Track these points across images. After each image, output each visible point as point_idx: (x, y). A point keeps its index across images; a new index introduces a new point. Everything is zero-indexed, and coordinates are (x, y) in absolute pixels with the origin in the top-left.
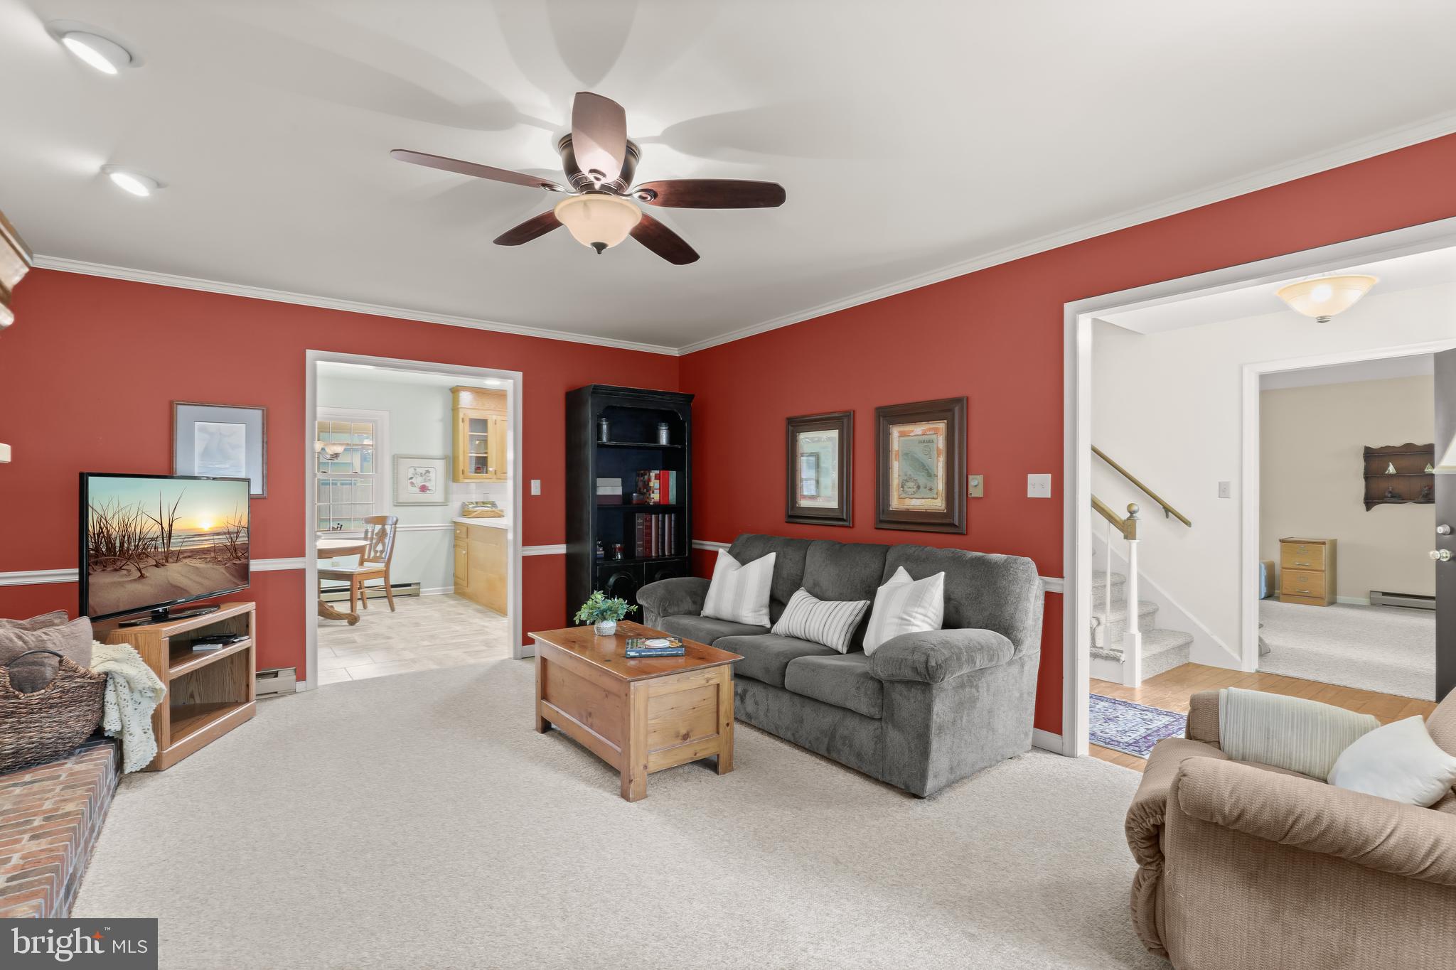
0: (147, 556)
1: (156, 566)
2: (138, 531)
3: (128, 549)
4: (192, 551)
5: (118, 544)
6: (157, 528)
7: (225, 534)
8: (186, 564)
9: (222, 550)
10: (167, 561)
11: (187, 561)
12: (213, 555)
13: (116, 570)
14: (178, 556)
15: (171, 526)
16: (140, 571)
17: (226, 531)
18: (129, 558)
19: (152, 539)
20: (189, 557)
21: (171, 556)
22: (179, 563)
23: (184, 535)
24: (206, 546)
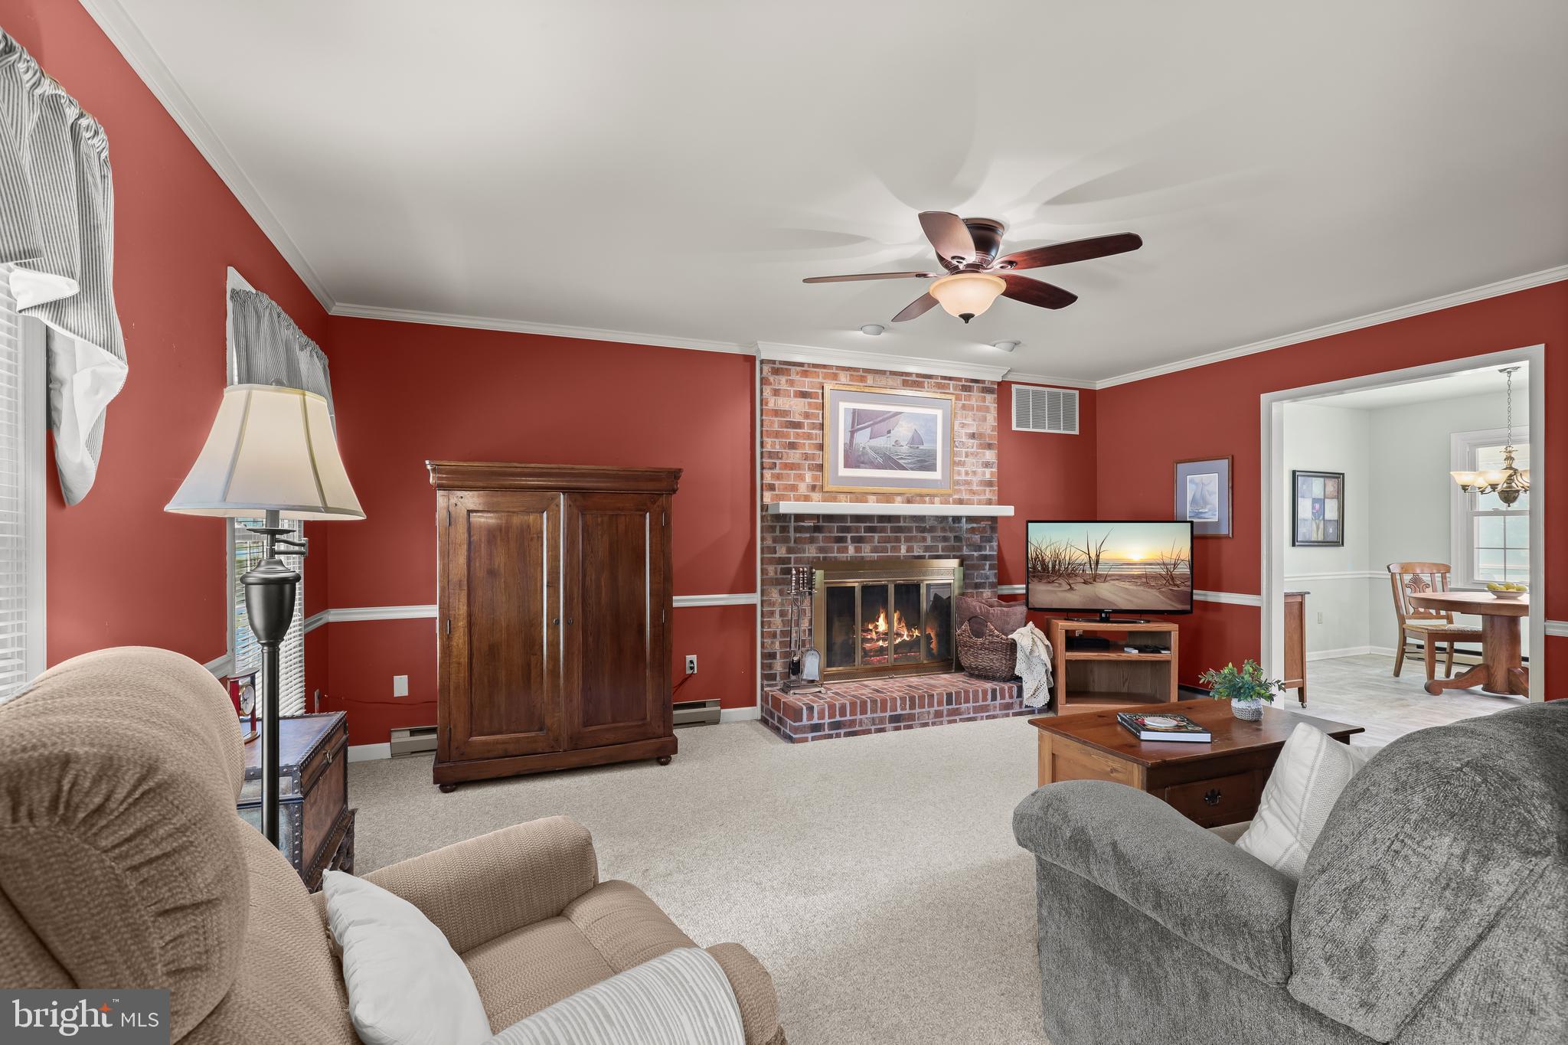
0: (1076, 576)
1: (1084, 583)
2: (1067, 558)
3: (1059, 570)
4: (1120, 575)
5: (1050, 566)
6: (1085, 558)
7: (1159, 564)
8: (1114, 585)
9: (1156, 577)
10: (1095, 581)
11: (1116, 582)
12: (1144, 580)
13: (1049, 582)
14: (1105, 578)
15: (1098, 556)
16: (1070, 585)
17: (1160, 561)
18: (1060, 575)
19: (1080, 565)
20: (1117, 579)
21: (1095, 578)
22: (1107, 584)
23: (1111, 563)
24: (1136, 572)
